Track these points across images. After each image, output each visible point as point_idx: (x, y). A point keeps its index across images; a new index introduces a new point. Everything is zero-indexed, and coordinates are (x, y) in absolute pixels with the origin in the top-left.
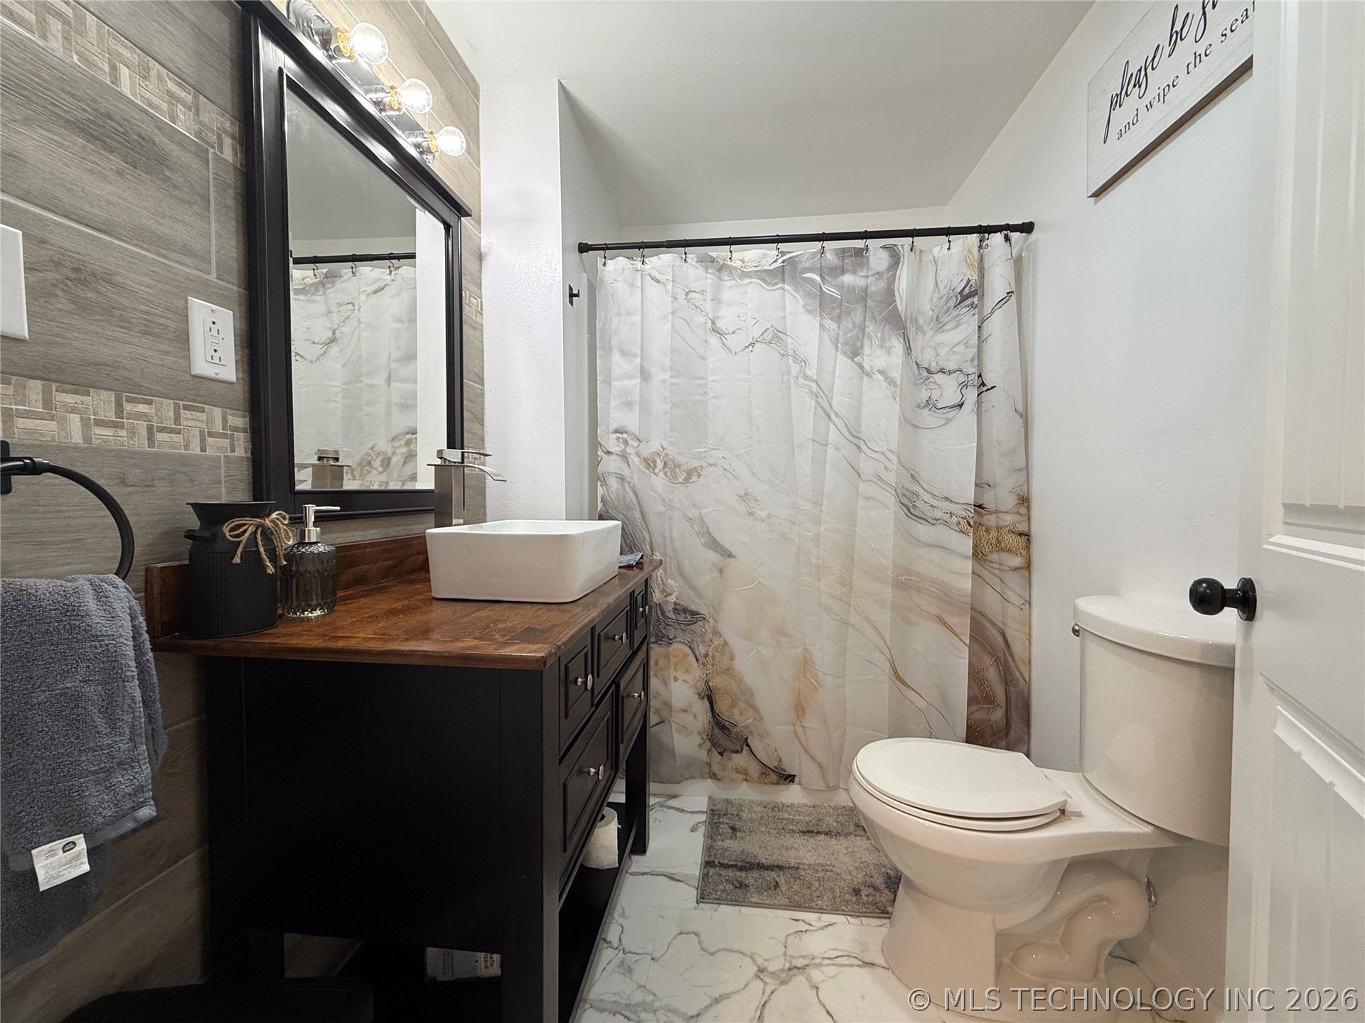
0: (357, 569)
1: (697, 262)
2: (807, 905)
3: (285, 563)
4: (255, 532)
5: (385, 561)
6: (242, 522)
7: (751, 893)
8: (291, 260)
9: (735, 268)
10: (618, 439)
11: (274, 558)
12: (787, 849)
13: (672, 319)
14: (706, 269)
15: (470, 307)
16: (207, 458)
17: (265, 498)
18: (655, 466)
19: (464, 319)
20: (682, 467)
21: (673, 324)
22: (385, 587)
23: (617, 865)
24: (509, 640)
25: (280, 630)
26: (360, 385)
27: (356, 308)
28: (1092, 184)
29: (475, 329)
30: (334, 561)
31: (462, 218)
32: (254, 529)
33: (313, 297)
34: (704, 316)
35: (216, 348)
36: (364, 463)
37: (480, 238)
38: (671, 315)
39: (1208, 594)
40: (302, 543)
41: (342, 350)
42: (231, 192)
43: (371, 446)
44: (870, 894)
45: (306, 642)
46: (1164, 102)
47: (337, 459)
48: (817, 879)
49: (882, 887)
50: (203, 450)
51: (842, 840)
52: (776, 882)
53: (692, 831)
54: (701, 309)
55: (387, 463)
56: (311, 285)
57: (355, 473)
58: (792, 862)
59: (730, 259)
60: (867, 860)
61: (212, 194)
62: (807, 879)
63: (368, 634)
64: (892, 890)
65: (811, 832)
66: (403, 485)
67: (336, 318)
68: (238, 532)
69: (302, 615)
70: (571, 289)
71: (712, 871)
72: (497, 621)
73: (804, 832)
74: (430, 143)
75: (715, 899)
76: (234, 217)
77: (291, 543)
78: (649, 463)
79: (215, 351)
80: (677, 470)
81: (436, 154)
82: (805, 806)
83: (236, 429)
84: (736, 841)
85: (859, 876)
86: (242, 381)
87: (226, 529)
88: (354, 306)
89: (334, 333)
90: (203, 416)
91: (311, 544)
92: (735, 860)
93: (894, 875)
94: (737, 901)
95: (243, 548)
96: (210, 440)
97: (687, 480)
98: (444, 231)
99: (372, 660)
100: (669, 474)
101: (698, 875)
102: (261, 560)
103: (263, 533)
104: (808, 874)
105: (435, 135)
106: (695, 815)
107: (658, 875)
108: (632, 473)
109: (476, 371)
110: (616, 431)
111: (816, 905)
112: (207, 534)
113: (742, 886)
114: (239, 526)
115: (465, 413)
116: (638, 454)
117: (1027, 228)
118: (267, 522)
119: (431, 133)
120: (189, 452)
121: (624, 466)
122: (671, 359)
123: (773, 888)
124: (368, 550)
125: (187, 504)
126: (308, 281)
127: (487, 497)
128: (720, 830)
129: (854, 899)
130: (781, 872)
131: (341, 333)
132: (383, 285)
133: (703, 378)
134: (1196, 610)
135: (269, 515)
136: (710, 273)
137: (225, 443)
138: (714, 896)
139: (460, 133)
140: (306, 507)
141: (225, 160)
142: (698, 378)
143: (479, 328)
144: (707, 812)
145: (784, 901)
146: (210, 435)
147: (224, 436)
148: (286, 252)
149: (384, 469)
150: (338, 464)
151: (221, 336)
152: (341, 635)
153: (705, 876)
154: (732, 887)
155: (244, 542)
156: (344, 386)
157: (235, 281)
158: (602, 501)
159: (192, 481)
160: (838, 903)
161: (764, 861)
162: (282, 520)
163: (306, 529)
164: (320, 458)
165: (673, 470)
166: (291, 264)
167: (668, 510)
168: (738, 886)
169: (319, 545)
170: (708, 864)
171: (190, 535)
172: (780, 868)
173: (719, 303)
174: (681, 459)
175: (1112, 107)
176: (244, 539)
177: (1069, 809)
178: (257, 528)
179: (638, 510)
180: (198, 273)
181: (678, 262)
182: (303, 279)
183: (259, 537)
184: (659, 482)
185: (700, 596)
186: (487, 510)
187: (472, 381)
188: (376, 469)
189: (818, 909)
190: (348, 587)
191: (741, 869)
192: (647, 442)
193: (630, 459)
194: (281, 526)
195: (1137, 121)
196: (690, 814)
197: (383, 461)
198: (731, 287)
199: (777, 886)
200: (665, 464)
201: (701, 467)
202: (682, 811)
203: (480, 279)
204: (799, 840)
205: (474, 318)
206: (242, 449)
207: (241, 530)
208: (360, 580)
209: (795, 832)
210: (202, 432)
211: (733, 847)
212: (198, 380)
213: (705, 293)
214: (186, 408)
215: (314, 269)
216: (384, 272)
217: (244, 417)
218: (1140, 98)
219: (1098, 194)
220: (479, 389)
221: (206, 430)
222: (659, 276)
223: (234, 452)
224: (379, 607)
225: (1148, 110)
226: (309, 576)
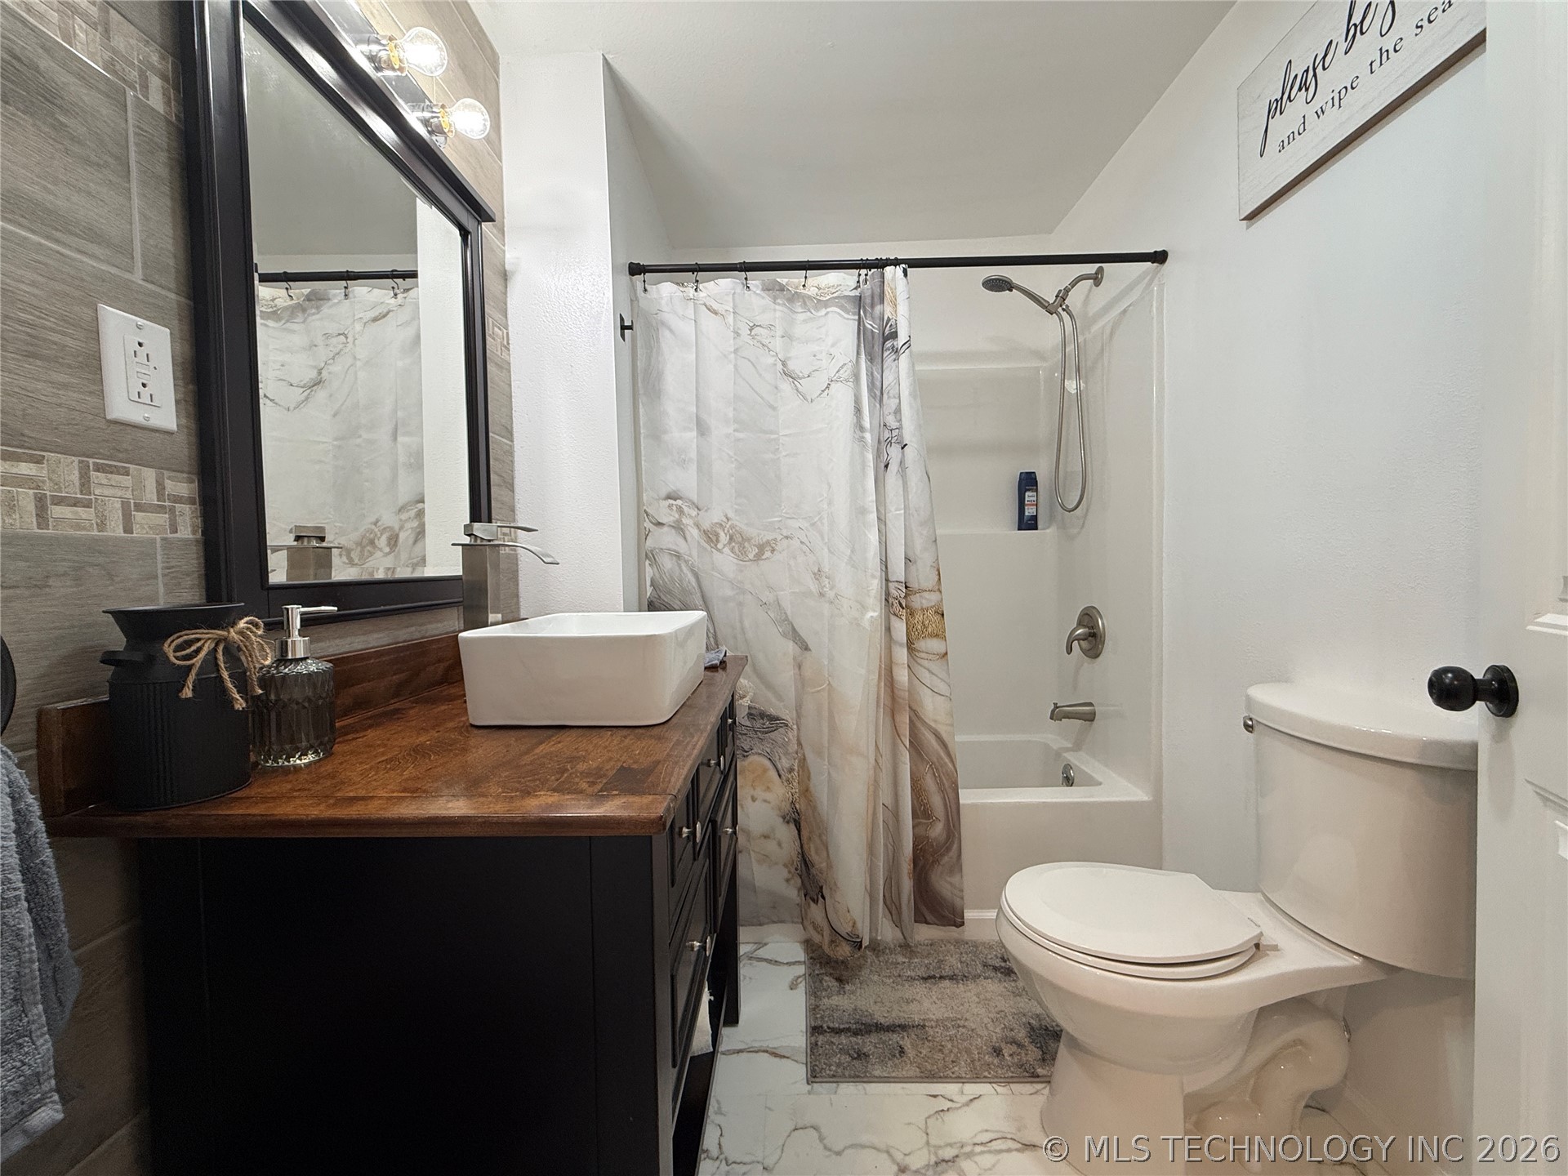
0: (357, 690)
1: (763, 290)
2: (942, 1074)
3: (260, 692)
4: (215, 650)
5: (395, 674)
6: (193, 636)
7: (872, 1065)
8: (256, 276)
9: (810, 297)
10: (670, 506)
11: (243, 688)
12: (908, 1002)
13: (735, 358)
14: (775, 299)
15: (494, 339)
16: (133, 541)
17: (225, 597)
18: (718, 541)
19: (488, 355)
20: (752, 541)
21: (736, 366)
22: (397, 711)
23: (712, 1050)
24: (601, 791)
25: (254, 791)
26: (359, 441)
27: (350, 339)
28: (1246, 203)
29: (500, 367)
30: (332, 683)
31: (483, 223)
32: (213, 645)
33: (289, 324)
34: (774, 356)
35: (145, 382)
36: (365, 541)
37: (504, 251)
38: (733, 355)
39: (1455, 685)
40: (282, 660)
41: (331, 396)
42: (163, 156)
43: (374, 520)
44: (1014, 1053)
45: (301, 811)
46: (1340, 107)
47: (322, 539)
48: (948, 1038)
49: (1026, 1042)
50: (128, 529)
51: (971, 985)
52: (900, 1047)
53: (792, 989)
54: (768, 348)
55: (393, 541)
56: (285, 308)
57: (352, 555)
58: (917, 1019)
59: (804, 286)
60: (1003, 1009)
61: (133, 156)
62: (938, 1039)
63: (393, 792)
64: (1038, 1045)
65: (934, 977)
66: (412, 573)
67: (323, 354)
68: (188, 651)
69: (286, 763)
70: (622, 319)
71: (821, 1039)
72: (573, 760)
73: (925, 979)
74: (440, 119)
75: (829, 1076)
76: (169, 193)
77: (267, 663)
78: (711, 537)
79: (144, 385)
80: (746, 544)
81: (449, 134)
82: (920, 945)
83: (177, 499)
84: (846, 997)
85: (997, 1030)
86: (185, 430)
87: (169, 648)
88: (347, 338)
89: (320, 373)
90: (127, 481)
91: (297, 661)
92: (847, 1023)
93: (1038, 1025)
94: (858, 1077)
95: (197, 675)
96: (139, 516)
97: (758, 557)
98: (459, 238)
99: (405, 833)
100: (736, 549)
101: (804, 1046)
102: (224, 691)
103: (226, 651)
104: (937, 1032)
105: (447, 110)
106: (792, 966)
107: (756, 1052)
108: (690, 549)
109: (503, 421)
110: (669, 497)
111: (953, 1073)
112: (138, 657)
113: (861, 1056)
114: (189, 643)
115: (492, 476)
116: (698, 526)
117: (1160, 257)
118: (233, 634)
119: (443, 107)
120: (105, 534)
121: (681, 541)
122: (734, 409)
123: (898, 1055)
124: (372, 661)
125: (104, 612)
126: (280, 303)
127: (520, 582)
128: (825, 984)
129: (996, 1061)
130: (905, 1034)
131: (329, 373)
132: (385, 311)
133: (772, 432)
134: (1437, 705)
135: (234, 624)
136: (779, 304)
137: (163, 519)
138: (828, 1072)
139: (483, 109)
140: (287, 609)
141: (153, 109)
142: (765, 432)
143: (506, 367)
144: (805, 962)
145: (913, 1071)
146: (139, 507)
147: (160, 509)
148: (248, 266)
149: (391, 549)
150: (324, 544)
151: (152, 364)
152: (351, 794)
153: (813, 1047)
154: (848, 1059)
155: (198, 665)
156: (335, 443)
157: (173, 285)
158: (652, 584)
159: (111, 576)
160: (978, 1068)
161: (882, 1020)
162: (254, 629)
163: (289, 640)
164: (298, 538)
165: (741, 545)
166: (256, 282)
167: (737, 594)
168: (856, 1056)
169: (309, 661)
170: (815, 1030)
171: (109, 658)
172: (903, 1027)
173: (792, 341)
174: (751, 532)
175: (1270, 114)
176: (197, 661)
177: (1264, 942)
178: (217, 645)
179: (699, 594)
180: (113, 270)
181: (739, 288)
182: (273, 300)
183: (220, 656)
184: (725, 560)
185: (780, 698)
186: (521, 600)
187: (498, 435)
188: (381, 550)
189: (956, 1078)
190: (347, 712)
191: (856, 1033)
192: (706, 510)
193: (687, 532)
194: (254, 638)
195: (1304, 130)
196: (786, 966)
197: (389, 539)
198: (805, 321)
199: (902, 1052)
200: (731, 538)
201: (775, 540)
202: (776, 963)
203: (506, 304)
204: (920, 989)
205: (499, 353)
206: (188, 526)
207: (193, 648)
208: (361, 704)
209: (914, 979)
210: (125, 505)
211: (844, 1003)
212: (117, 428)
213: (773, 328)
214: (98, 468)
215: (287, 289)
216: (386, 295)
217: (191, 481)
218: (1307, 103)
219: (1252, 217)
220: (507, 444)
221: (132, 501)
222: (715, 306)
223: (177, 532)
224: (396, 743)
225: (1319, 117)
226: (296, 707)
